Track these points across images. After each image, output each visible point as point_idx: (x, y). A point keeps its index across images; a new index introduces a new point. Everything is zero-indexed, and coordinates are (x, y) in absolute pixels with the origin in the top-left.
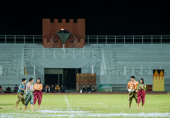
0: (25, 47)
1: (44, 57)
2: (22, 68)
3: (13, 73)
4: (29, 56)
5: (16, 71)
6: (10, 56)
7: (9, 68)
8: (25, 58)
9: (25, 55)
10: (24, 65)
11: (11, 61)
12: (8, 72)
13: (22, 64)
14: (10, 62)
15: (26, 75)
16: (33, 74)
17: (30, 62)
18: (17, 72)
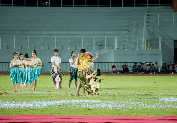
0: (148, 12)
1: (173, 25)
2: (144, 40)
3: (131, 46)
4: (153, 24)
5: (135, 44)
6: (128, 24)
7: (126, 39)
8: (147, 26)
9: (147, 22)
10: (146, 36)
11: (129, 30)
12: (125, 45)
13: (144, 35)
14: (127, 32)
15: (148, 49)
16: (158, 48)
17: (154, 31)
18: (137, 46)
